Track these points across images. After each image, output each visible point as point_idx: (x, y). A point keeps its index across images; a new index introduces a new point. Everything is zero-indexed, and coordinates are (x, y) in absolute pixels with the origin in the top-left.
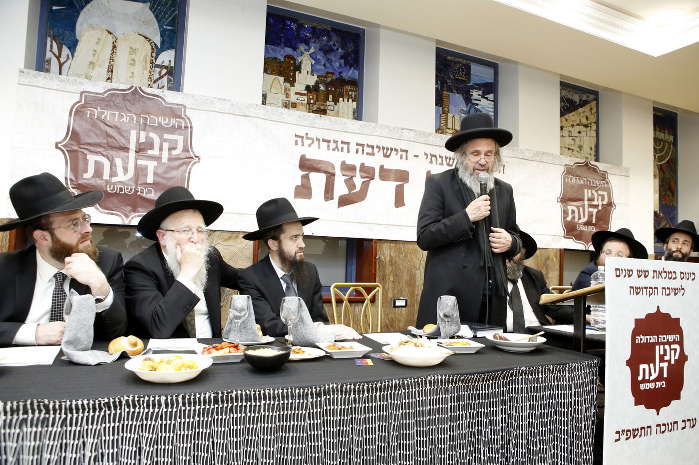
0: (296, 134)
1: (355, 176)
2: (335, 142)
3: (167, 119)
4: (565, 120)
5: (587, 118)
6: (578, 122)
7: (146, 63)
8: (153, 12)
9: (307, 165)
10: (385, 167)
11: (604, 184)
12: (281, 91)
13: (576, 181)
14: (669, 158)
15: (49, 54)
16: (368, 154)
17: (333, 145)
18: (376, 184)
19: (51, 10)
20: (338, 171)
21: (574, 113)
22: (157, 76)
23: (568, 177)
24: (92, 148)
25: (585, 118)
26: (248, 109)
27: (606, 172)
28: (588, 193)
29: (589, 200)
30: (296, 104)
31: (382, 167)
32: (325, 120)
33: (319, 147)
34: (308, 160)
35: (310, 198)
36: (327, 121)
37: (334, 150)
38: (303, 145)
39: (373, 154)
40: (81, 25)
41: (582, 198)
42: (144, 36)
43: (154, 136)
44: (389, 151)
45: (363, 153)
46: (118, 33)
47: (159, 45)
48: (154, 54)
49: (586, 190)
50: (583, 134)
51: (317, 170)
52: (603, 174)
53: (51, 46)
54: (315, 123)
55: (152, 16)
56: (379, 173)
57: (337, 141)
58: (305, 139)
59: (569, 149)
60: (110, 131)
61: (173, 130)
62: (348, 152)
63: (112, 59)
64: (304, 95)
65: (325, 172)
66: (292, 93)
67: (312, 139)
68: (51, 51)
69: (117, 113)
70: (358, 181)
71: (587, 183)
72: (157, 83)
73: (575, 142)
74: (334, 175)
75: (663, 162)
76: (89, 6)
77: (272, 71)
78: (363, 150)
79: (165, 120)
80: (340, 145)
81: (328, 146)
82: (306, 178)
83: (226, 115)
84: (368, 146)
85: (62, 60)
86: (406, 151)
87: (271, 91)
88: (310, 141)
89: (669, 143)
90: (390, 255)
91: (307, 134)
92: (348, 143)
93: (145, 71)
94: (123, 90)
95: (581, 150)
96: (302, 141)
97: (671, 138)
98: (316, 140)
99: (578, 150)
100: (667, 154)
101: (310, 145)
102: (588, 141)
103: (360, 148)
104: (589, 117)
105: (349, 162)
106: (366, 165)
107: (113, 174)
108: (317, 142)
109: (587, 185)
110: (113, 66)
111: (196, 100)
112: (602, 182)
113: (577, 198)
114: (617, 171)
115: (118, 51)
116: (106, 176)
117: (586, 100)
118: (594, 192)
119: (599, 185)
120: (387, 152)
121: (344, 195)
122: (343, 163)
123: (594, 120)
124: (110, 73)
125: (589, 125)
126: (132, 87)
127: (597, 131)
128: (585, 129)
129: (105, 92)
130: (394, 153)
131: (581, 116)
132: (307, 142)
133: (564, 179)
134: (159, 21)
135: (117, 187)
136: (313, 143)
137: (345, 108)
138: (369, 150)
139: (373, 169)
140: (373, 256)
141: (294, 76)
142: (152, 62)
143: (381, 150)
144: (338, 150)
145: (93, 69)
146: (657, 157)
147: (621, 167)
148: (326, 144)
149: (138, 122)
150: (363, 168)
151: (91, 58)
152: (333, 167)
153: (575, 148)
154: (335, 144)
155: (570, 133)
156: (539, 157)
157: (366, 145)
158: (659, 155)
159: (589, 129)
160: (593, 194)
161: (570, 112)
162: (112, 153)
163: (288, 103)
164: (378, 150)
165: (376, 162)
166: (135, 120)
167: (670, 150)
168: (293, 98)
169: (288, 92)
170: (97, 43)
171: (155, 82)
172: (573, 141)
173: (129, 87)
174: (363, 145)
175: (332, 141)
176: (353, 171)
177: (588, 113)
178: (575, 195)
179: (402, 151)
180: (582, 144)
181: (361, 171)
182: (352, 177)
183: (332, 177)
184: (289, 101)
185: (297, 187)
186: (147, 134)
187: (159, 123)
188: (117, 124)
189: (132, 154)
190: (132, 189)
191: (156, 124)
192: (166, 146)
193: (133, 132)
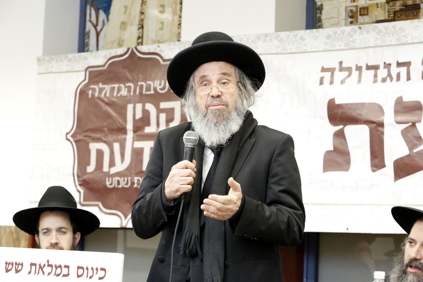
0: (323, 67)
1: (421, 122)
2: (388, 66)
7: (176, 5)
9: (338, 116)
15: (89, 26)
17: (382, 73)
20: (389, 118)
24: (93, 135)
30: (368, 9)
32: (368, 32)
33: (359, 81)
34: (339, 106)
35: (347, 169)
36: (372, 32)
37: (384, 80)
38: (331, 83)
43: (150, 107)
51: (354, 121)
53: (90, 15)
54: (354, 41)
57: (390, 64)
58: (336, 73)
60: (110, 110)
61: (169, 95)
62: (409, 79)
63: (142, 12)
65: (368, 122)
67: (349, 69)
68: (90, 21)
69: (116, 86)
74: (381, 125)
79: (160, 84)
80: (394, 70)
81: (376, 76)
82: (340, 135)
85: (99, 28)
88: (346, 74)
91: (341, 63)
92: (407, 64)
93: (175, 17)
96: (332, 76)
98: (356, 70)
101: (342, 82)
105: (409, 97)
107: (112, 164)
108: (358, 72)
110: (142, 20)
116: (106, 168)
121: (402, 159)
122: (399, 102)
124: (141, 30)
126: (129, 49)
129: (105, 63)
132: (339, 76)
135: (115, 180)
136: (349, 75)
144: (391, 79)
145: (124, 30)
148: (372, 72)
149: (135, 92)
151: (123, 18)
152: (381, 111)
154: (386, 70)
162: (110, 138)
163: (355, 9)
166: (132, 90)
175: (382, 66)
176: (416, 112)
182: (414, 125)
183: (380, 129)
184: (357, 6)
185: (328, 153)
186: (144, 106)
187: (155, 89)
188: (115, 100)
189: (130, 135)
190: (128, 181)
191: (152, 92)
192: (163, 116)
193: (130, 107)
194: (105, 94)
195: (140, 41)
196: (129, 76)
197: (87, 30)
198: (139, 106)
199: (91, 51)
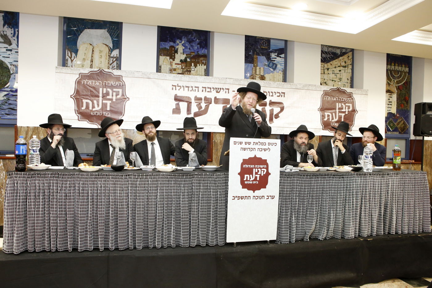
0: (172, 85)
1: (202, 103)
3: (115, 82)
4: (330, 64)
5: (345, 62)
6: (339, 65)
7: (107, 56)
8: (109, 33)
9: (178, 99)
10: (217, 98)
11: (350, 99)
12: (168, 64)
13: (331, 99)
14: (404, 81)
15: (67, 57)
16: (208, 92)
17: (190, 89)
18: (213, 106)
19: (67, 38)
20: (193, 101)
21: (336, 60)
22: (111, 62)
23: (326, 97)
24: (85, 97)
25: (344, 62)
26: (150, 75)
27: (352, 93)
28: (339, 105)
29: (339, 109)
30: (175, 69)
31: (215, 98)
33: (184, 90)
34: (178, 96)
35: (180, 114)
37: (191, 91)
38: (176, 89)
39: (211, 92)
40: (79, 43)
41: (335, 108)
42: (105, 44)
43: (109, 90)
44: (219, 90)
45: (206, 92)
46: (94, 45)
47: (112, 48)
48: (110, 52)
49: (337, 104)
50: (343, 71)
51: (182, 101)
52: (350, 94)
53: (68, 53)
54: (182, 79)
55: (109, 35)
56: (214, 100)
58: (177, 87)
59: (333, 80)
60: (92, 89)
61: (116, 87)
62: (198, 91)
63: (92, 57)
64: (180, 64)
65: (186, 102)
66: (174, 64)
67: (180, 86)
68: (68, 55)
69: (94, 81)
70: (203, 105)
71: (338, 100)
72: (112, 65)
73: (337, 76)
74: (191, 103)
75: (400, 84)
76: (82, 34)
77: (164, 55)
78: (206, 90)
79: (114, 83)
80: (194, 89)
81: (188, 89)
82: (178, 104)
83: (140, 78)
84: (208, 88)
85: (72, 59)
86: (228, 89)
87: (163, 64)
88: (180, 88)
89: (405, 73)
90: (220, 140)
91: (178, 84)
92: (198, 87)
93: (106, 60)
94: (96, 71)
95: (341, 81)
96: (176, 88)
97: (407, 69)
99: (339, 81)
100: (403, 79)
101: (179, 90)
102: (346, 75)
103: (204, 89)
104: (346, 62)
105: (199, 96)
106: (207, 97)
107: (93, 107)
108: (183, 88)
109: (338, 101)
110: (93, 59)
111: (127, 73)
112: (348, 99)
113: (331, 108)
114: (360, 92)
115: (95, 52)
117: (345, 52)
118: (343, 104)
119: (347, 100)
120: (218, 90)
121: (196, 112)
122: (196, 97)
123: (350, 63)
124: (92, 62)
125: (347, 66)
127: (352, 70)
128: (344, 68)
129: (89, 73)
130: (222, 90)
131: (341, 61)
132: (178, 88)
133: (323, 98)
134: (111, 37)
135: (95, 113)
136: (181, 88)
137: (200, 69)
138: (209, 90)
139: (211, 99)
140: (211, 140)
141: (174, 56)
142: (109, 56)
143: (215, 89)
144: (193, 91)
145: (85, 61)
146: (395, 81)
147: (362, 90)
148: (187, 88)
150: (206, 99)
151: (84, 57)
152: (191, 99)
153: (337, 80)
154: (192, 88)
155: (333, 72)
156: (307, 87)
157: (207, 88)
158: (398, 80)
159: (346, 68)
160: (342, 106)
161: (334, 60)
162: (92, 99)
163: (171, 69)
164: (213, 89)
165: (212, 95)
166: (101, 83)
167: (406, 76)
168: (174, 66)
169: (172, 64)
170: (86, 50)
171: (111, 65)
172: (336, 76)
173: (98, 69)
174: (205, 88)
175: (190, 87)
176: (201, 100)
177: (346, 59)
178: (330, 107)
179: (226, 89)
180: (341, 77)
181: (204, 100)
182: (200, 103)
183: (190, 104)
184: (172, 68)
185: (174, 109)
186: (107, 90)
187: (111, 84)
188: (94, 86)
189: (101, 99)
190: (101, 113)
191: (110, 85)
192: (114, 94)
193: (101, 89)
194: (89, 83)
195: (92, 66)
196: (99, 79)
197: (66, 58)
198: (105, 89)
199: (69, 67)
